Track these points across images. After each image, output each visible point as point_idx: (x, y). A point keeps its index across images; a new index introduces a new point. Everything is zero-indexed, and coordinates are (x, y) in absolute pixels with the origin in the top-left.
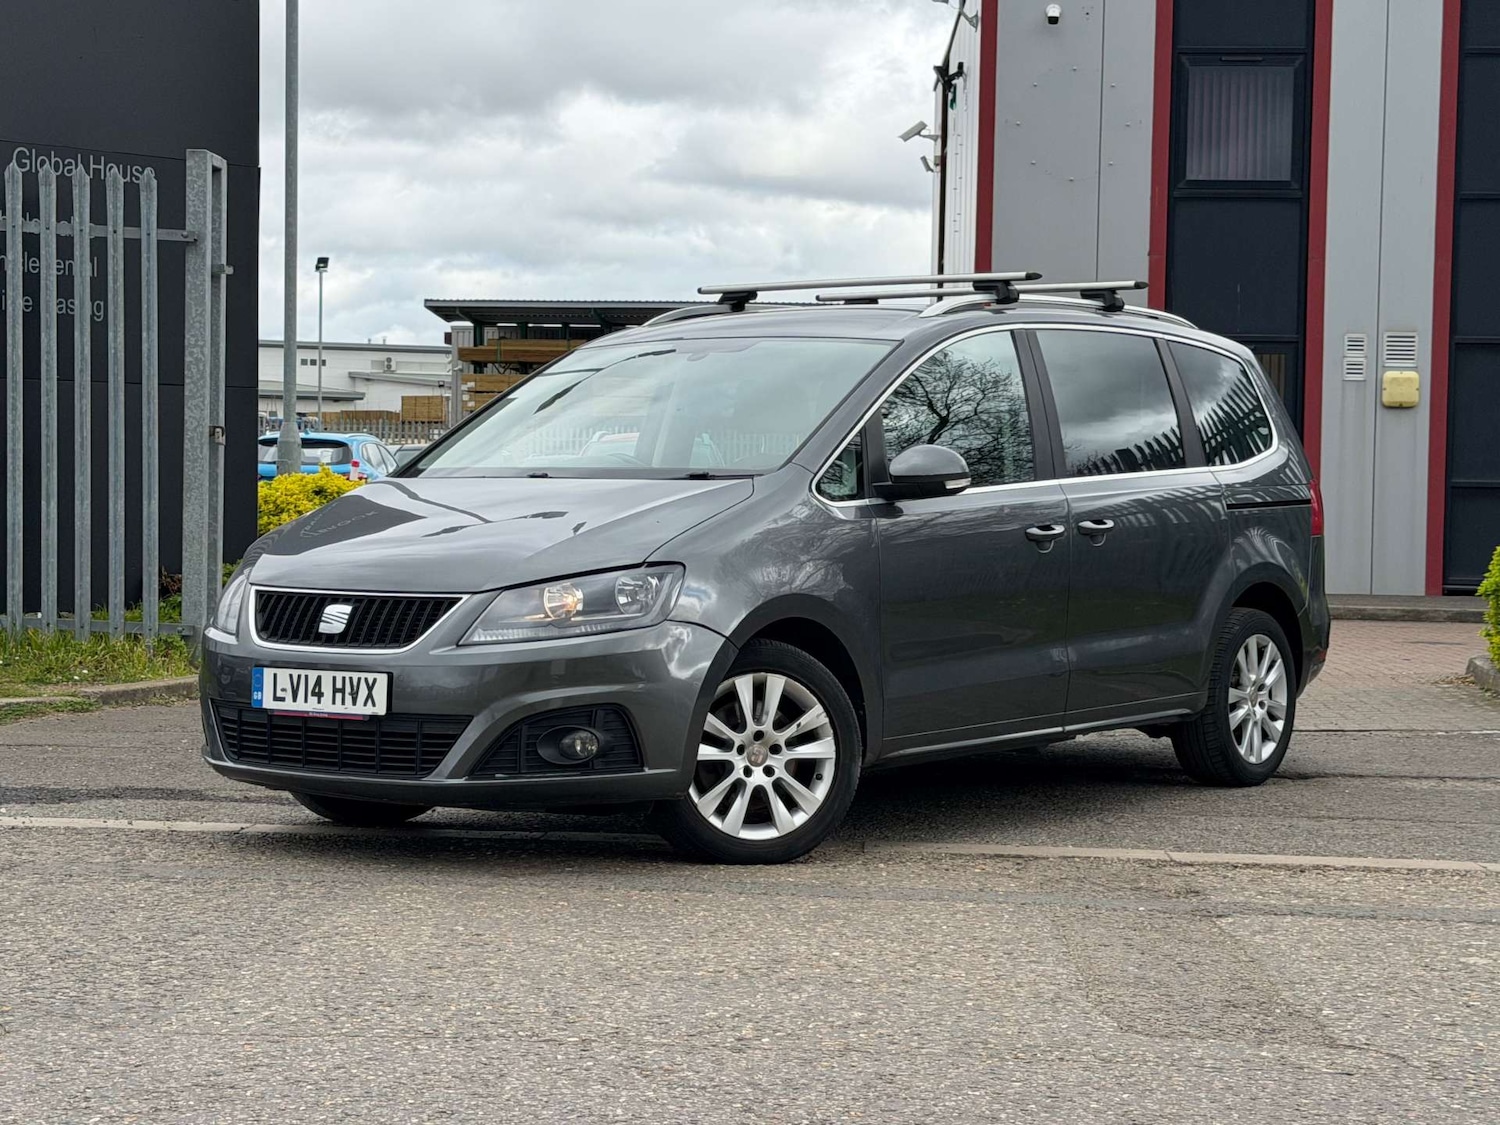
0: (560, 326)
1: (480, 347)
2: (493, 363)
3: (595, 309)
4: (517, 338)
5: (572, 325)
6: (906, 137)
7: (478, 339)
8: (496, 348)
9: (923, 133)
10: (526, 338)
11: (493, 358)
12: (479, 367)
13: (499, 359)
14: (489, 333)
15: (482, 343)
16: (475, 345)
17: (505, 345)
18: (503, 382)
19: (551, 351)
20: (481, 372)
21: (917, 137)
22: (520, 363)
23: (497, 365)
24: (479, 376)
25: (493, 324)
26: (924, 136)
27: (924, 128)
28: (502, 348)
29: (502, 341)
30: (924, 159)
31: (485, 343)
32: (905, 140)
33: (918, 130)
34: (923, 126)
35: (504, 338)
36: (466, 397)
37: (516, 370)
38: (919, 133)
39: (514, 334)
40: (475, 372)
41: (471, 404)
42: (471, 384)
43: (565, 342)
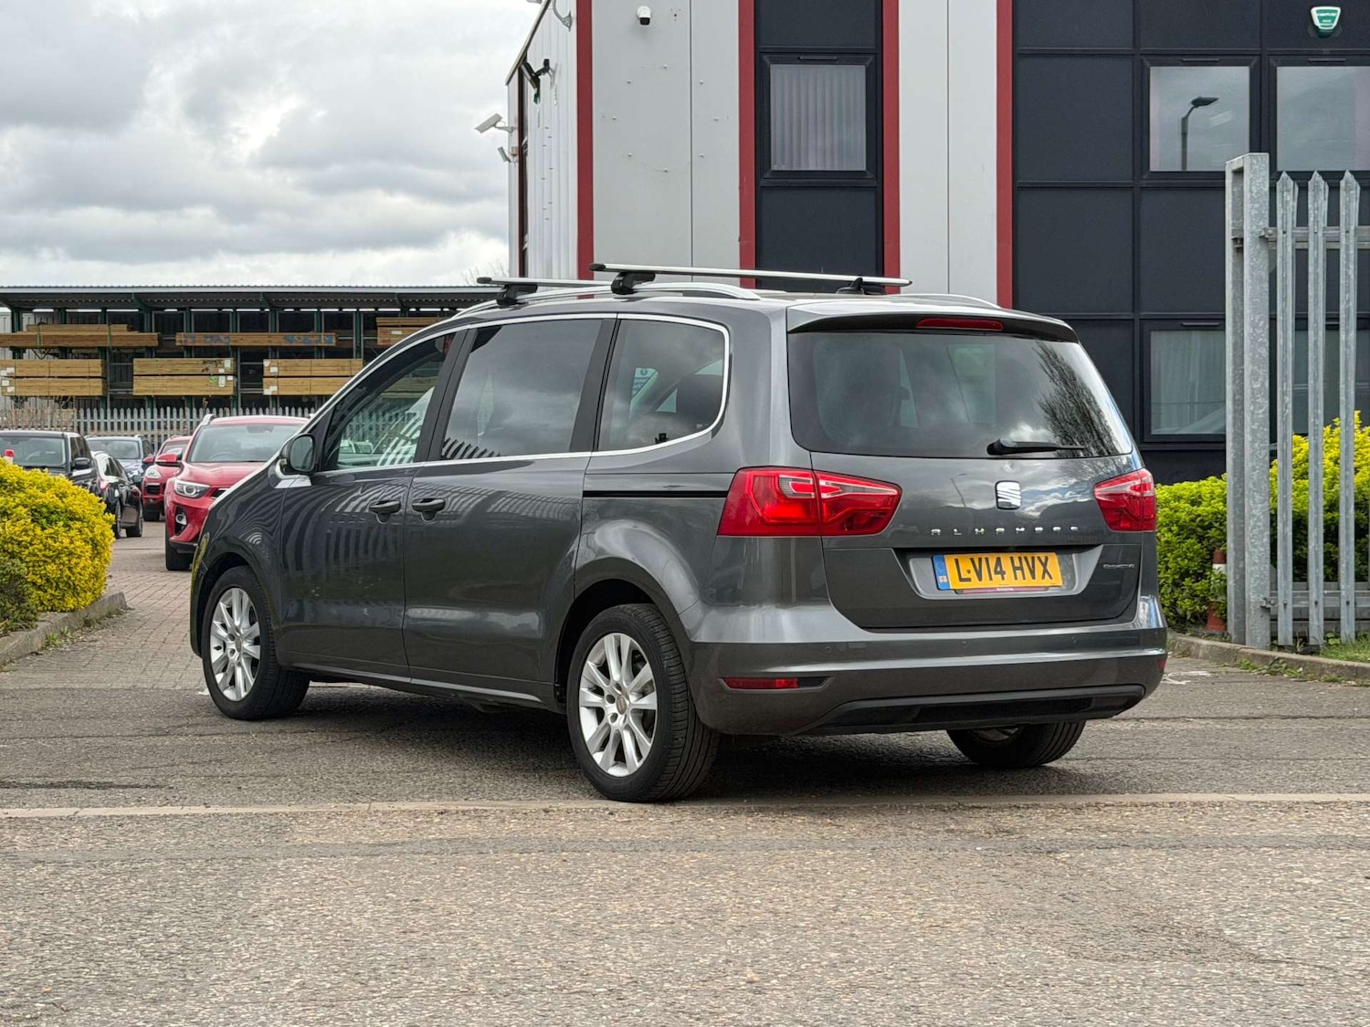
0: (100, 311)
1: (19, 333)
2: (32, 348)
3: (136, 294)
4: (53, 323)
5: (108, 310)
6: (482, 129)
7: (16, 324)
8: (35, 333)
9: (499, 125)
10: (65, 323)
11: (33, 344)
12: (18, 352)
13: (38, 345)
14: (27, 319)
15: (20, 329)
16: (13, 331)
17: (46, 330)
18: (42, 367)
19: (91, 336)
20: (20, 357)
21: (493, 128)
22: (60, 348)
23: (37, 351)
24: (18, 361)
25: (30, 310)
26: (500, 128)
27: (499, 120)
28: (43, 333)
29: (41, 327)
30: (501, 150)
31: (25, 329)
32: (482, 132)
33: (493, 122)
34: (498, 118)
35: (41, 323)
36: (5, 383)
37: (55, 355)
38: (494, 125)
39: (50, 321)
40: (14, 358)
41: (11, 390)
42: (11, 370)
43: (106, 327)
